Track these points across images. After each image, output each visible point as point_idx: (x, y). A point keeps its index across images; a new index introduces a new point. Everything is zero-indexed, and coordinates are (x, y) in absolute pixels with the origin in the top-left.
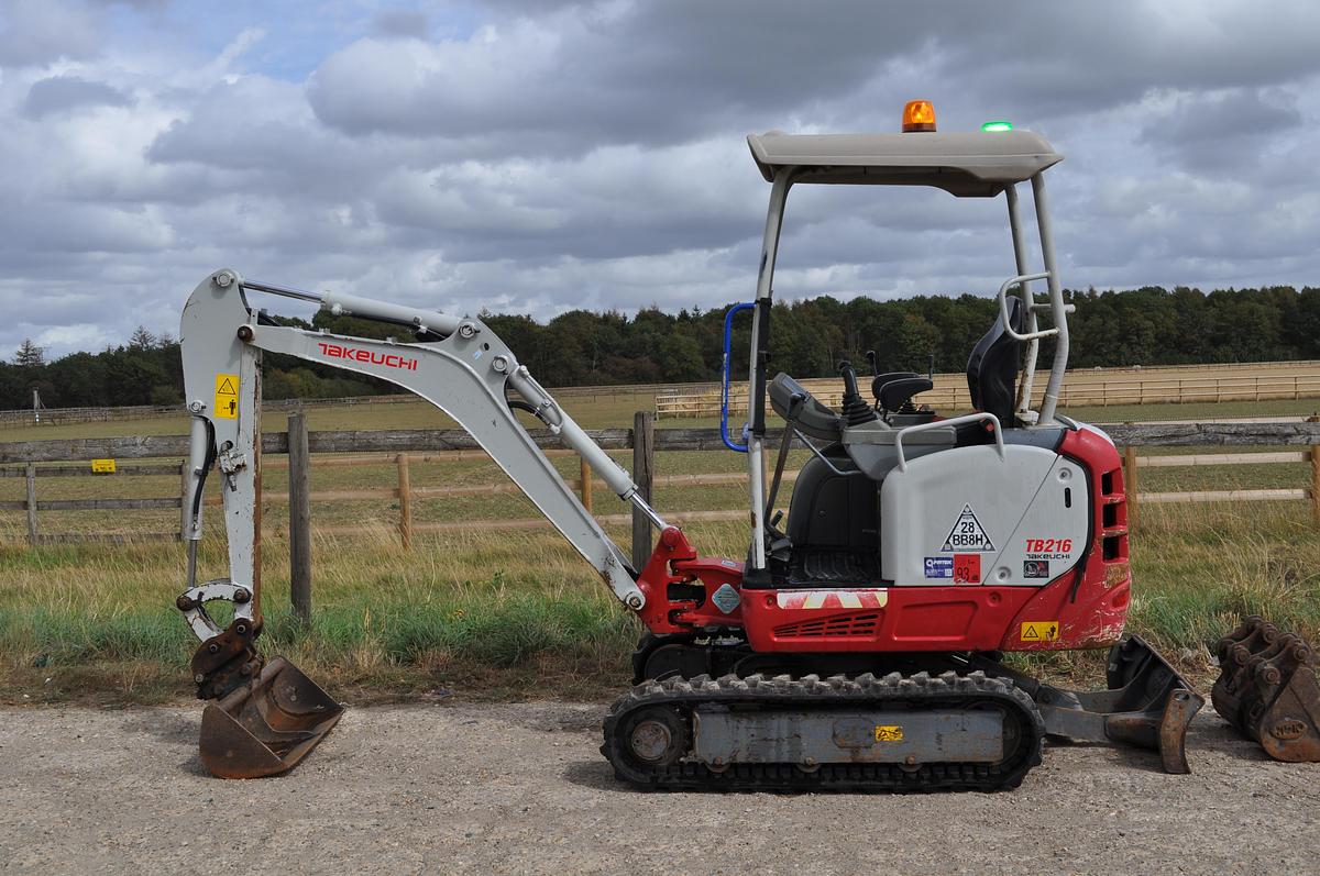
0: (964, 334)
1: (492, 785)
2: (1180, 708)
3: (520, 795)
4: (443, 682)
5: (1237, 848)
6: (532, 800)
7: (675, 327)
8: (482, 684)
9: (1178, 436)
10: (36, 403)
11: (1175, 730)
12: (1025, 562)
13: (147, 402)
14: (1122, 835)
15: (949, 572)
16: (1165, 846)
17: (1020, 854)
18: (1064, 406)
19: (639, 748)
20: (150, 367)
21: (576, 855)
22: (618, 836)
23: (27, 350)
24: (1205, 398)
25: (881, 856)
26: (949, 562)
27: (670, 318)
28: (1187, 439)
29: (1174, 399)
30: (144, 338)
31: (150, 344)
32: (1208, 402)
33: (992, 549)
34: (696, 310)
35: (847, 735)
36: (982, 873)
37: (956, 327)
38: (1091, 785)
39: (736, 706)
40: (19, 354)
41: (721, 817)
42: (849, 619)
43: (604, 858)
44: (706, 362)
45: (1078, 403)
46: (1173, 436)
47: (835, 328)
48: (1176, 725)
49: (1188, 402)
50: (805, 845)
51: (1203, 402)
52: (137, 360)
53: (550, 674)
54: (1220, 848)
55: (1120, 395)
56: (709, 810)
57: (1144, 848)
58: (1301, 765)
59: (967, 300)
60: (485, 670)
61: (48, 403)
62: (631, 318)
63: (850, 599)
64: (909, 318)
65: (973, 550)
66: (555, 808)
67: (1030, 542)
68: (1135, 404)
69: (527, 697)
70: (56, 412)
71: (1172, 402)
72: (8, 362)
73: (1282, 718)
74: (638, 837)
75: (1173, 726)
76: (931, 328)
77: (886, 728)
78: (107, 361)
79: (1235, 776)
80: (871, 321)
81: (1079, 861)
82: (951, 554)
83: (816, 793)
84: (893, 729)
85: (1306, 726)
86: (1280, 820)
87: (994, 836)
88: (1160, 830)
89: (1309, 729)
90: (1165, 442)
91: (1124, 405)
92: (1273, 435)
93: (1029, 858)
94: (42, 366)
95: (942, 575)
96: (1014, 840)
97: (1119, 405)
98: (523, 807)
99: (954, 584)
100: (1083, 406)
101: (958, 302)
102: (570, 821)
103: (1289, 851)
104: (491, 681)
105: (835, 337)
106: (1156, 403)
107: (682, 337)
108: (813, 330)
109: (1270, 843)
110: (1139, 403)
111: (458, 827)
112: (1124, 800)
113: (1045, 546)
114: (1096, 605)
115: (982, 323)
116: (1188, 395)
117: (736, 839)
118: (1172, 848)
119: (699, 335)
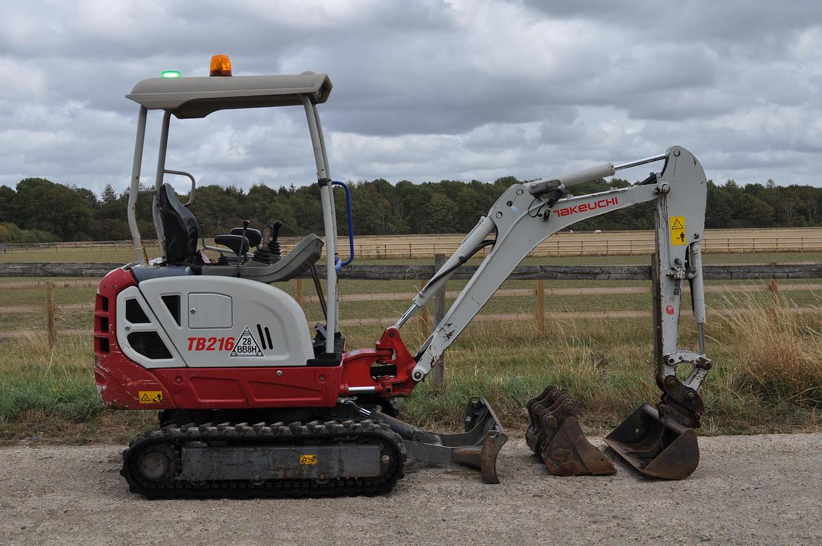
0: (473, 207)
1: (49, 496)
2: (493, 442)
3: (66, 502)
4: (36, 432)
5: (511, 527)
6: (72, 506)
7: (276, 198)
8: (62, 433)
11: (490, 456)
14: (444, 521)
16: (468, 527)
17: (377, 532)
18: (532, 256)
19: (146, 471)
21: (91, 539)
22: (123, 527)
24: (623, 252)
25: (289, 536)
27: (273, 192)
29: (604, 253)
32: (625, 255)
34: (292, 187)
35: (282, 461)
36: (350, 545)
37: (467, 201)
38: (436, 492)
39: (211, 442)
41: (194, 514)
43: (109, 540)
44: (298, 222)
45: (541, 254)
47: (386, 201)
48: (490, 453)
49: (612, 255)
50: (243, 530)
51: (622, 255)
53: (110, 426)
54: (502, 527)
55: (569, 249)
56: (188, 510)
57: (454, 528)
58: (567, 478)
59: (475, 184)
60: (65, 424)
62: (246, 192)
64: (436, 196)
66: (86, 510)
68: (577, 256)
69: (90, 441)
71: (602, 255)
73: (558, 448)
74: (136, 527)
75: (488, 454)
76: (449, 202)
77: (306, 456)
79: (526, 485)
80: (409, 197)
81: (412, 536)
83: (261, 498)
84: (311, 457)
85: (572, 453)
86: (543, 510)
87: (365, 522)
88: (468, 517)
89: (574, 455)
91: (571, 256)
92: (587, 273)
93: (382, 535)
96: (376, 525)
97: (567, 256)
98: (65, 510)
100: (544, 257)
101: (469, 185)
102: (94, 518)
103: (542, 528)
104: (69, 431)
105: (386, 208)
106: (591, 255)
107: (282, 205)
108: (371, 202)
109: (532, 523)
110: (581, 256)
111: (17, 523)
112: (453, 500)
115: (484, 199)
116: (612, 250)
117: (200, 527)
118: (472, 527)
119: (292, 204)
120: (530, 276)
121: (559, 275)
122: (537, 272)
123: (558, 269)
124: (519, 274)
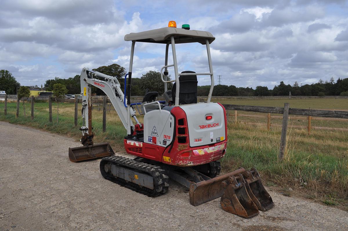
2: (193, 187)
9: (328, 114)
10: (290, 94)
12: (163, 141)
13: (317, 95)
15: (152, 141)
20: (322, 88)
23: (296, 84)
26: (151, 138)
28: (331, 115)
30: (321, 82)
31: (322, 83)
33: (158, 136)
35: (131, 175)
40: (294, 84)
42: (138, 149)
46: (327, 114)
52: (319, 86)
61: (292, 95)
63: (137, 144)
65: (155, 136)
67: (164, 135)
70: (294, 96)
72: (292, 86)
73: (225, 198)
75: (191, 192)
78: (312, 86)
82: (152, 136)
84: (137, 176)
85: (230, 202)
90: (324, 116)
94: (299, 87)
95: (150, 141)
99: (152, 144)
113: (167, 137)
114: (176, 155)
120: (329, 115)
121: (344, 116)
122: (333, 113)
123: (344, 113)
124: (324, 114)
